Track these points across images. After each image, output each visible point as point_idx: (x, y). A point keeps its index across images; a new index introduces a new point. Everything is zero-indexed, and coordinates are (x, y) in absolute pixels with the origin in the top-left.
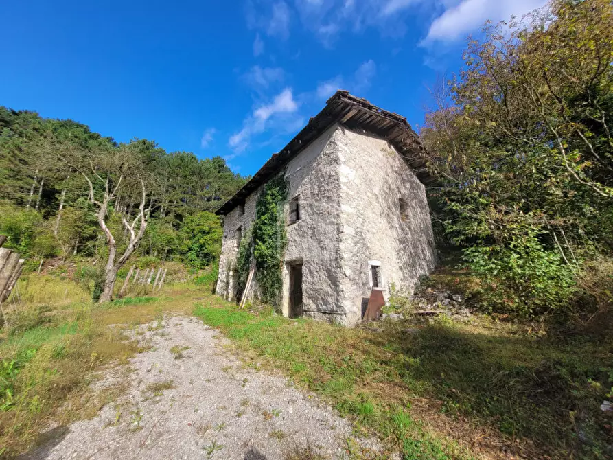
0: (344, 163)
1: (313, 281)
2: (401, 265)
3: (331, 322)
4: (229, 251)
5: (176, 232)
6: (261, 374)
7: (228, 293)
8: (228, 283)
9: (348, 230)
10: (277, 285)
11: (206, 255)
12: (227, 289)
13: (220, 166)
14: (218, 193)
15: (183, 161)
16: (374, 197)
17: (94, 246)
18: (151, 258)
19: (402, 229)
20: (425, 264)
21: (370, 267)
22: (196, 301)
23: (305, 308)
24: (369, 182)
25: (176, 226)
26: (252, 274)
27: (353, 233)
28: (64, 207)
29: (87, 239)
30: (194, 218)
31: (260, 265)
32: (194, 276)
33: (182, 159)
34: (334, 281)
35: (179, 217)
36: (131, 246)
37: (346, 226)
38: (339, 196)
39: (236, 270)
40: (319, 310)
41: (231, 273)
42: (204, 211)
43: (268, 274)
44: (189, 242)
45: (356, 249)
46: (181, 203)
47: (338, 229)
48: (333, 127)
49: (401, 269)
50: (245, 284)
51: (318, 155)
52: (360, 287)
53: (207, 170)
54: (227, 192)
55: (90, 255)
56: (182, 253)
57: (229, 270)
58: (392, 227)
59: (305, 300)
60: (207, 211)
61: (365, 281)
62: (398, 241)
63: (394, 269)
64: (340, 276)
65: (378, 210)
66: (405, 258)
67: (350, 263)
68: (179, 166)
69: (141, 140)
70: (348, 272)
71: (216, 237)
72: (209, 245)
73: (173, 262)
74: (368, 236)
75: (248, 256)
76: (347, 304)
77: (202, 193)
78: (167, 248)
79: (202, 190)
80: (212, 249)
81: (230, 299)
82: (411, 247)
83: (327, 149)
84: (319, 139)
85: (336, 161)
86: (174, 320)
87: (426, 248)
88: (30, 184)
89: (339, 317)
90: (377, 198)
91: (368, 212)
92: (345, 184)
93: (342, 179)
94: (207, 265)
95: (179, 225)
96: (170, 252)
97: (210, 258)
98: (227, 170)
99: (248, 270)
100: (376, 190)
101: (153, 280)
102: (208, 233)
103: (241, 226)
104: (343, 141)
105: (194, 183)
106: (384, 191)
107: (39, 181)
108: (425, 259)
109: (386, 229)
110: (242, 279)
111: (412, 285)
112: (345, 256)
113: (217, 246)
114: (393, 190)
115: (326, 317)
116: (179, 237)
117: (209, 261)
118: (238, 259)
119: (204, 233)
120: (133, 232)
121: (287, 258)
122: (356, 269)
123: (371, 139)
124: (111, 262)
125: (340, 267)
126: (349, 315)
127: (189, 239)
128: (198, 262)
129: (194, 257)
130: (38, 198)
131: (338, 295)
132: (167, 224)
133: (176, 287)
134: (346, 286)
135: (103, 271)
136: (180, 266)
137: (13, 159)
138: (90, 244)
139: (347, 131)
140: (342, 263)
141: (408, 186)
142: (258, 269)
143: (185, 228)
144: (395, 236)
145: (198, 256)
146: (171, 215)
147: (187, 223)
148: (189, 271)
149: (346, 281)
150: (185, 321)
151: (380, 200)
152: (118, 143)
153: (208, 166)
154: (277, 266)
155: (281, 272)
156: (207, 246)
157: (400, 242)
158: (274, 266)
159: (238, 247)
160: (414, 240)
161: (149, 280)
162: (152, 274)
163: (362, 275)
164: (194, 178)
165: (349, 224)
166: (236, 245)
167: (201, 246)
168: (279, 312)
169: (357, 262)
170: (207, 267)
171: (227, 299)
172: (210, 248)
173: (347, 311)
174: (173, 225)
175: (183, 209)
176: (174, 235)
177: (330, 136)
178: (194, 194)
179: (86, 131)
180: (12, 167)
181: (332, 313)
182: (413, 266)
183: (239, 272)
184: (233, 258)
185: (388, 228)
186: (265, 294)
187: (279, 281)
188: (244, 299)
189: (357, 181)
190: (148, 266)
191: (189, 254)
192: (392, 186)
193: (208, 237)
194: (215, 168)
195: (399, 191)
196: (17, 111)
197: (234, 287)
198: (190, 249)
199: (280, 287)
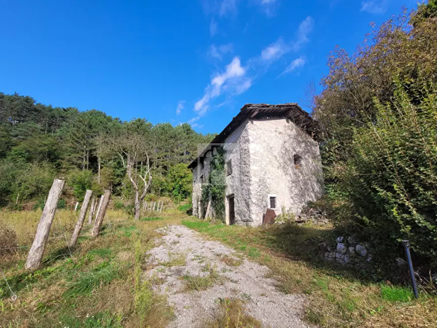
0: (252, 142)
1: (239, 206)
2: (293, 195)
3: (247, 225)
4: (197, 189)
5: (165, 178)
6: (211, 242)
7: (198, 214)
8: (198, 208)
9: (254, 179)
10: (223, 209)
11: (184, 192)
12: (198, 212)
13: (188, 130)
14: (188, 149)
15: (164, 130)
16: (273, 157)
17: (121, 189)
18: (152, 195)
19: (295, 174)
20: (313, 195)
21: (269, 198)
22: (182, 219)
23: (236, 219)
24: (270, 149)
25: (165, 174)
26: (210, 203)
27: (258, 180)
28: (101, 168)
29: (116, 185)
30: (175, 168)
31: (214, 198)
32: (178, 205)
33: (163, 129)
34: (248, 205)
35: (165, 167)
36: (146, 190)
37: (253, 177)
38: (249, 161)
39: (201, 201)
40: (242, 220)
41: (199, 203)
42: (180, 163)
43: (218, 203)
44: (173, 184)
45: (260, 188)
46: (165, 158)
47: (249, 179)
48: (246, 121)
49: (292, 198)
50: (206, 208)
51: (239, 137)
52: (262, 208)
53: (179, 134)
54: (193, 148)
55: (119, 195)
56: (169, 191)
57: (198, 201)
58: (286, 174)
59: (236, 216)
60: (182, 163)
61: (265, 205)
62: (291, 182)
63: (287, 198)
64: (250, 203)
65: (276, 164)
66: (296, 191)
67: (256, 196)
68: (162, 134)
69: (137, 119)
70: (254, 201)
71: (189, 180)
72: (185, 185)
73: (165, 197)
74: (268, 181)
75: (208, 193)
76: (254, 217)
77: (177, 151)
78: (160, 189)
79: (178, 149)
80: (187, 188)
81: (200, 218)
82: (301, 184)
83: (244, 134)
84: (239, 128)
85: (248, 141)
86: (173, 227)
87: (315, 184)
88: (82, 155)
89: (250, 223)
90: (276, 158)
91: (269, 167)
92: (253, 154)
93: (251, 152)
94: (185, 198)
95: (166, 173)
96: (162, 191)
97: (186, 194)
98: (192, 132)
99: (208, 201)
100: (276, 153)
101: (156, 208)
102: (184, 177)
103: (203, 175)
104: (252, 128)
105: (172, 144)
106: (282, 152)
107: (86, 153)
108: (313, 191)
109: (282, 176)
110: (205, 206)
111: (301, 207)
112: (252, 192)
113: (190, 185)
114: (289, 150)
115: (245, 223)
116: (167, 181)
117: (186, 195)
118: (202, 195)
119: (182, 177)
120: (145, 182)
121: (227, 194)
122: (260, 199)
123: (273, 121)
124: (137, 199)
125: (250, 198)
126: (255, 222)
127: (173, 182)
128: (179, 197)
129: (177, 193)
130: (88, 163)
131: (250, 212)
132: (159, 173)
133: (170, 212)
134: (253, 208)
135: (134, 203)
136: (168, 199)
137: (73, 141)
138: (118, 188)
139: (255, 122)
140: (251, 196)
141: (303, 145)
142: (213, 200)
143: (170, 175)
144: (289, 178)
145: (179, 193)
146: (160, 167)
147: (171, 172)
148: (174, 202)
149: (253, 205)
150: (178, 227)
151: (278, 159)
152: (122, 121)
153: (180, 131)
154: (222, 199)
155: (224, 202)
156: (184, 186)
157: (293, 182)
158: (221, 198)
159: (202, 188)
160: (305, 180)
161: (154, 208)
162: (155, 205)
163: (263, 202)
164: (172, 141)
165: (255, 176)
166: (200, 187)
167: (181, 186)
168: (224, 222)
169: (260, 195)
170: (185, 200)
171: (198, 218)
172: (185, 188)
173: (254, 220)
174: (163, 174)
175: (168, 162)
176: (164, 180)
177: (245, 126)
178: (173, 152)
179: (105, 117)
180: (73, 146)
181: (247, 221)
182: (303, 195)
183: (204, 202)
184: (200, 194)
185: (283, 175)
186: (217, 214)
187: (223, 207)
188: (206, 216)
189: (262, 151)
190: (151, 200)
191: (174, 192)
192: (288, 148)
193: (184, 179)
194: (185, 132)
195: (295, 150)
196: (66, 109)
197: (201, 211)
198: (174, 189)
199: (224, 210)
